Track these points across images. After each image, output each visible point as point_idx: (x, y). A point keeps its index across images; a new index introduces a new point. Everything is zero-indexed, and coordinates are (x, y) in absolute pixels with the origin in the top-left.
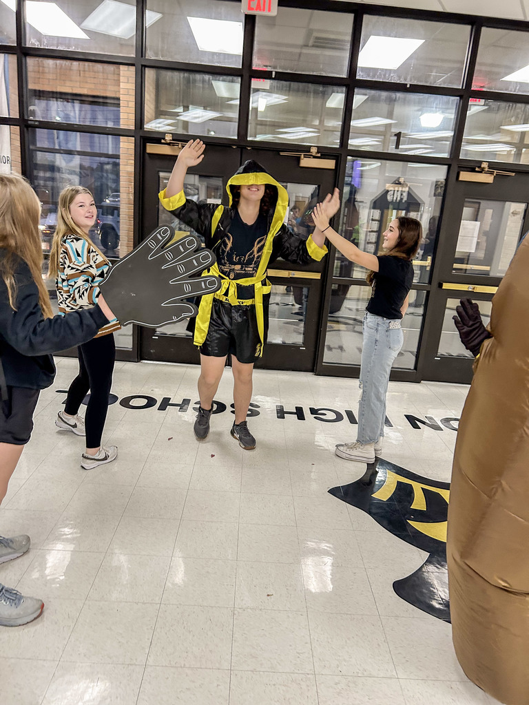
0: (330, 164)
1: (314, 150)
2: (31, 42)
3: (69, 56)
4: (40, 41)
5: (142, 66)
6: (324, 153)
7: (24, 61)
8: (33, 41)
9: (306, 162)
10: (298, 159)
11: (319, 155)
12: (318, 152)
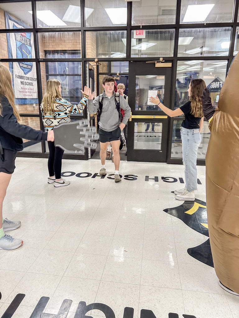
0: (169, 65)
1: (161, 59)
2: (39, 26)
3: (54, 30)
4: (42, 25)
5: (84, 30)
6: (166, 60)
7: (36, 35)
8: (40, 25)
9: (158, 65)
10: (154, 64)
11: (164, 61)
12: (163, 60)
